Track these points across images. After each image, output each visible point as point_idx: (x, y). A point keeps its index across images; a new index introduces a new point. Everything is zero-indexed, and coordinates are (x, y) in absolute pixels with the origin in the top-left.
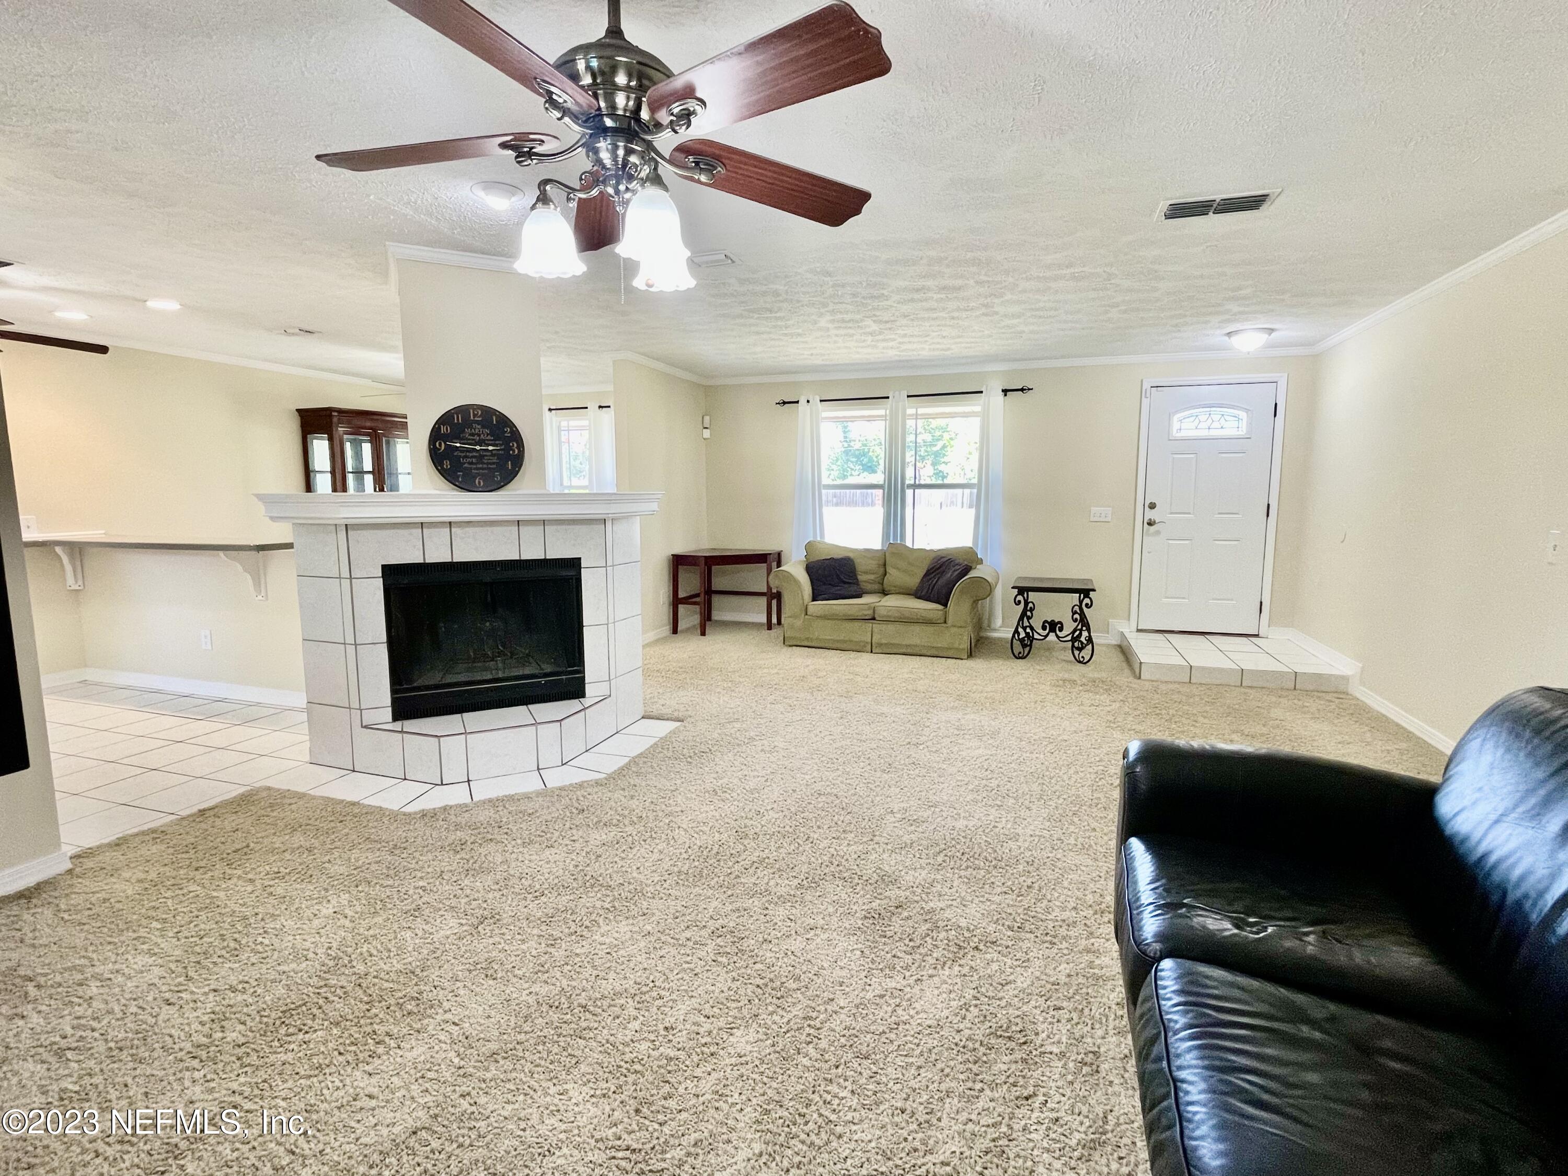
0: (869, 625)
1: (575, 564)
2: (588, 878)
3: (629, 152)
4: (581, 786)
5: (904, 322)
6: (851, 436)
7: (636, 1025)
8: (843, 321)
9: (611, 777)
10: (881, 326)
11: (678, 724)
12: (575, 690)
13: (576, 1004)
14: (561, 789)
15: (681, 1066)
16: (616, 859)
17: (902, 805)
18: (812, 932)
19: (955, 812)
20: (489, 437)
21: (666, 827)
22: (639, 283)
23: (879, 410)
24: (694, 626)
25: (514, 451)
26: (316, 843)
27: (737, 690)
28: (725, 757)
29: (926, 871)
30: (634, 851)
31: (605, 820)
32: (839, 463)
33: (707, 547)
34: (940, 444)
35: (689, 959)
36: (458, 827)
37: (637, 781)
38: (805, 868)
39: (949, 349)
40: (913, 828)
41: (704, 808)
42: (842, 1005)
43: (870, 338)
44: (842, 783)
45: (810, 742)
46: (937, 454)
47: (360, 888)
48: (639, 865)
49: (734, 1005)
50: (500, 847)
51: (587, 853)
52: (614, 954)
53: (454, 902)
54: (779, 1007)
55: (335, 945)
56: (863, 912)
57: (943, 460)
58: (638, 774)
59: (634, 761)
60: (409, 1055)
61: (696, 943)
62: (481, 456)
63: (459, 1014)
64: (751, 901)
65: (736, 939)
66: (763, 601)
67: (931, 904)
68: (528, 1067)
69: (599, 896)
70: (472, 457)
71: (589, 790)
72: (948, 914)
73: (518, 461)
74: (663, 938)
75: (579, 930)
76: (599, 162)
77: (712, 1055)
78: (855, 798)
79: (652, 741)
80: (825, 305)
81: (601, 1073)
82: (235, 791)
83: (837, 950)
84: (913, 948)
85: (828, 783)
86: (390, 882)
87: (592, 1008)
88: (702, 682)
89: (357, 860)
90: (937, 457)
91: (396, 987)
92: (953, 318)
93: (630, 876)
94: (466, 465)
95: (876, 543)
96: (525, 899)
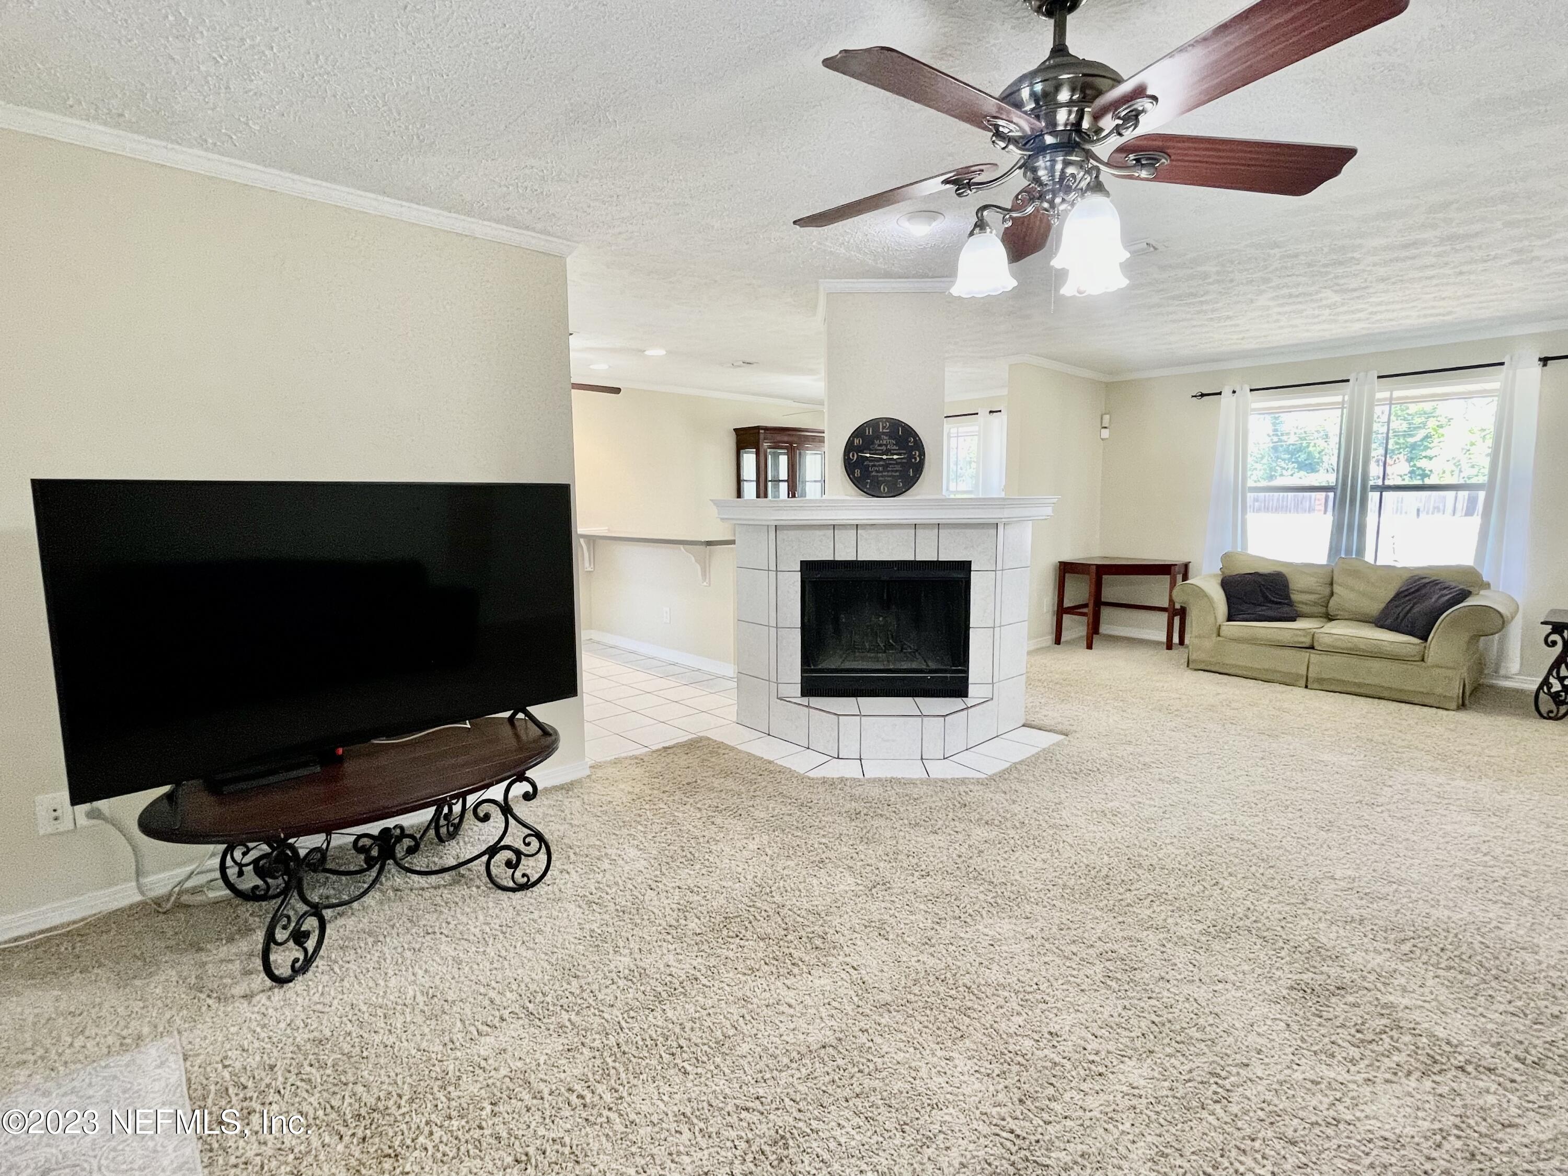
0: (1305, 655)
1: (965, 567)
2: (971, 870)
3: (1067, 164)
4: (963, 781)
5: (1382, 286)
6: (1283, 428)
7: (1019, 1020)
8: (1291, 296)
9: (992, 778)
10: (1346, 296)
11: (1063, 737)
12: (959, 689)
13: (960, 983)
14: (943, 781)
15: (1066, 1074)
16: (999, 858)
17: (1349, 873)
18: (1220, 986)
19: (1431, 896)
20: (895, 447)
21: (1050, 838)
22: (1067, 290)
23: (1333, 396)
24: (1081, 637)
25: (916, 459)
26: (743, 789)
27: (1129, 711)
28: (1116, 779)
29: (1382, 957)
30: (1017, 854)
31: (986, 818)
32: (1265, 461)
33: (1097, 555)
34: (1421, 434)
35: (1075, 973)
36: (853, 798)
37: (1019, 787)
38: (1211, 915)
39: (1450, 313)
40: (1364, 902)
41: (1091, 827)
42: (1260, 1074)
43: (1328, 311)
44: (1263, 831)
45: (1220, 779)
46: (1414, 447)
47: (776, 833)
48: (1021, 869)
49: (1127, 1033)
50: (889, 823)
51: (970, 846)
52: (997, 948)
53: (850, 863)
54: (1178, 1051)
55: (759, 875)
56: (1290, 981)
57: (1424, 454)
58: (1020, 781)
59: (1015, 767)
60: (817, 982)
61: (1082, 959)
62: (887, 465)
63: (857, 961)
64: (1145, 933)
65: (1127, 967)
66: (1164, 616)
67: (1392, 998)
68: (917, 1026)
69: (982, 889)
70: (879, 466)
71: (971, 787)
72: (1416, 1015)
73: (918, 468)
74: (1047, 946)
75: (963, 916)
76: (1037, 180)
77: (1100, 1075)
78: (1281, 851)
79: (1034, 751)
80: (1266, 280)
81: (985, 1054)
82: (684, 738)
83: (1253, 1013)
84: (1362, 1041)
85: (1243, 828)
86: (799, 834)
87: (976, 992)
88: (1089, 698)
89: (774, 809)
90: (1414, 451)
91: (806, 923)
92: (1461, 273)
93: (1012, 878)
94: (874, 474)
95: (1321, 557)
96: (913, 875)
